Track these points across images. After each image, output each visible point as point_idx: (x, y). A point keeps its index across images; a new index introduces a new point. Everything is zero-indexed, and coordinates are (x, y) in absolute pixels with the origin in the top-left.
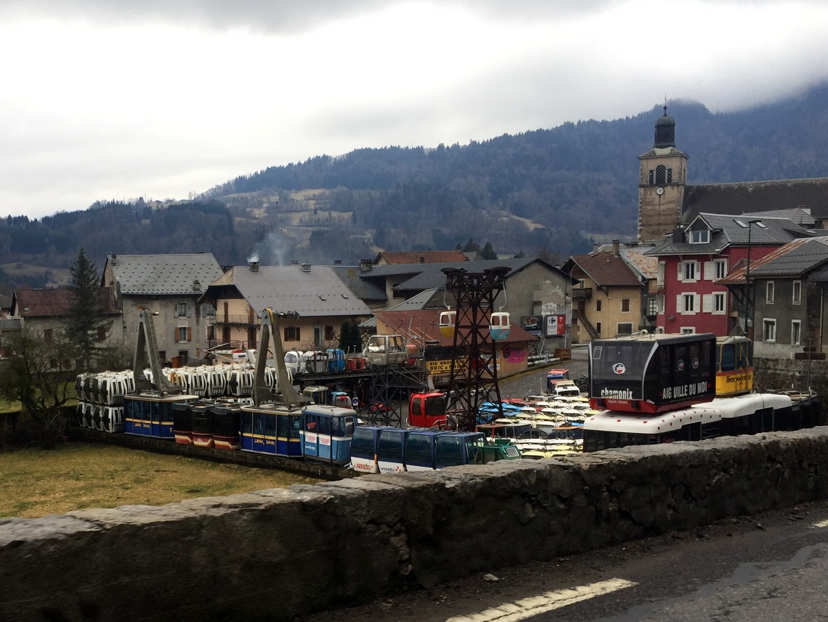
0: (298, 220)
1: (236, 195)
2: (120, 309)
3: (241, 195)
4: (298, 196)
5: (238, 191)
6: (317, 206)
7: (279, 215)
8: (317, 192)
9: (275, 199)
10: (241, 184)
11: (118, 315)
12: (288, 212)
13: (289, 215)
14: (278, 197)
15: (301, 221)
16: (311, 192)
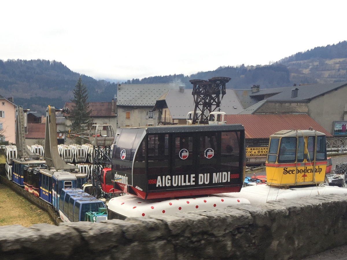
0: (327, 75)
1: (295, 62)
2: (116, 113)
3: (298, 62)
4: (330, 62)
5: (297, 60)
6: (340, 67)
7: (317, 72)
8: (341, 60)
9: (316, 63)
10: (299, 56)
11: (114, 117)
12: (322, 70)
13: (323, 72)
14: (318, 63)
15: (329, 75)
16: (338, 60)
